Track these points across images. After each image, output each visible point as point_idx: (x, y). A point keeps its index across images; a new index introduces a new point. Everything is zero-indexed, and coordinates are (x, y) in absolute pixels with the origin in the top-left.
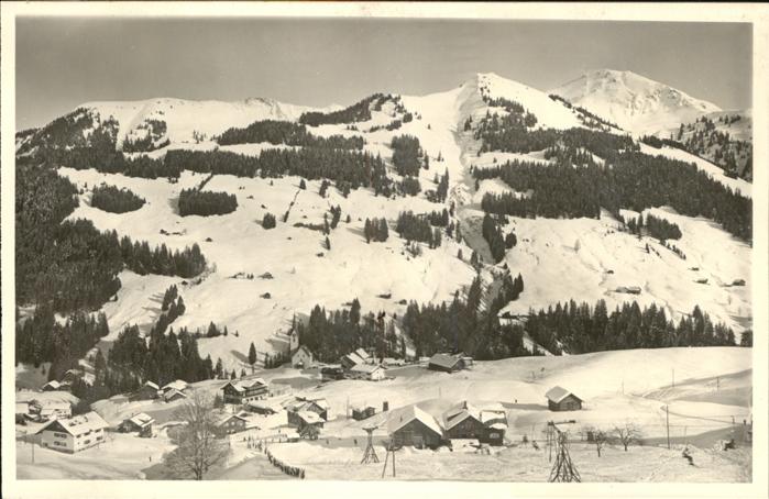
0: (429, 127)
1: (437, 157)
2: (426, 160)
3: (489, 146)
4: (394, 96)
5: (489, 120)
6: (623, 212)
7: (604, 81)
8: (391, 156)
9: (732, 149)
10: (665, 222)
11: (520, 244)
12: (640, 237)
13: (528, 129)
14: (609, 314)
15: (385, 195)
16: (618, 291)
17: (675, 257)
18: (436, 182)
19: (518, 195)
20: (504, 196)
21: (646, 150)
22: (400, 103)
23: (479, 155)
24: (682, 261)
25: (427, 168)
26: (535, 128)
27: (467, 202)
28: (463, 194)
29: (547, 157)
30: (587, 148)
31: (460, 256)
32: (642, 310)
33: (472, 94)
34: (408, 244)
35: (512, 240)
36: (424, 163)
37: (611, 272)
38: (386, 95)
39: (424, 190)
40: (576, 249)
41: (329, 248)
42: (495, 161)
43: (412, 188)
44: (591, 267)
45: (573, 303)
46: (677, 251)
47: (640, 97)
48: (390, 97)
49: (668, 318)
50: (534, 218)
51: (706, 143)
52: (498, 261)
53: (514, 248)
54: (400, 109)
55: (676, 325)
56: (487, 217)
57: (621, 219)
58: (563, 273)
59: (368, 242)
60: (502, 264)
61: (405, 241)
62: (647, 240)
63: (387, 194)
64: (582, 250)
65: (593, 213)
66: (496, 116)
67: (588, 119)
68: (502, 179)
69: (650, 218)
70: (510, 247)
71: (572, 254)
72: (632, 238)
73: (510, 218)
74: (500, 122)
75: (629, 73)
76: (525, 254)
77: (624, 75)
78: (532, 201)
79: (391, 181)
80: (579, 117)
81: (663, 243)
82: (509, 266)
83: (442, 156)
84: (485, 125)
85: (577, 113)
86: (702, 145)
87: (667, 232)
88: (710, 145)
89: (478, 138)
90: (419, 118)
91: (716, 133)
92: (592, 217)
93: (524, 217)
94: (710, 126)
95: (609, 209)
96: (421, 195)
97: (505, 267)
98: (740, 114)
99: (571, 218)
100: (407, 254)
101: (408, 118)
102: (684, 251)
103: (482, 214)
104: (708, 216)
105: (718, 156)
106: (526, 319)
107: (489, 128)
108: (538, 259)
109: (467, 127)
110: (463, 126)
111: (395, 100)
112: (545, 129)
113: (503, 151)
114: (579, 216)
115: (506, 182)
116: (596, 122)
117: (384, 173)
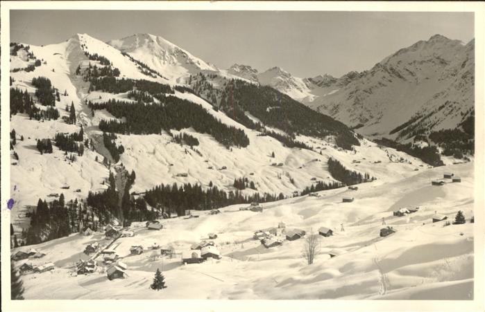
0: (53, 71)
1: (64, 93)
2: (58, 95)
3: (94, 87)
4: (25, 45)
5: (92, 70)
6: (172, 131)
7: (147, 40)
8: (34, 92)
9: (214, 93)
10: (191, 137)
11: (126, 151)
12: (181, 145)
13: (117, 78)
14: (178, 189)
15: (36, 119)
16: (178, 176)
17: (198, 156)
18: (67, 110)
19: (118, 121)
20: (112, 122)
21: (178, 95)
22: (30, 51)
23: (89, 92)
24: (201, 157)
25: (59, 100)
26: (120, 78)
27: (89, 125)
28: (86, 119)
29: (129, 97)
30: (149, 93)
31: (96, 159)
32: (192, 186)
33: (76, 48)
34: (66, 154)
35: (122, 149)
36: (56, 98)
37: (172, 165)
38: (19, 45)
39: (61, 116)
40: (154, 153)
41: (17, 158)
42: (100, 98)
43: (54, 115)
44: (162, 162)
45: (163, 185)
46: (198, 152)
47: (167, 54)
48: (22, 46)
49: (203, 189)
50: (129, 134)
51: (203, 88)
52: (117, 161)
53: (124, 154)
54: (31, 56)
55: (206, 192)
56: (105, 135)
57: (171, 135)
58: (150, 166)
59: (42, 154)
60: (119, 163)
61: (64, 152)
62: (185, 146)
63: (38, 118)
64: (157, 153)
65: (158, 132)
66: (95, 67)
67: (144, 70)
68: (107, 110)
69: (185, 135)
70: (121, 153)
71: (152, 156)
72: (178, 146)
73: (118, 135)
74: (99, 72)
75: (160, 38)
76: (130, 157)
77: (157, 38)
78: (127, 125)
79: (39, 110)
80: (139, 68)
81: (192, 148)
82: (124, 165)
83: (68, 93)
84: (89, 73)
85: (138, 65)
86: (201, 89)
87: (192, 142)
88: (204, 90)
89: (86, 81)
90: (45, 63)
91: (206, 82)
92: (157, 134)
93: (123, 134)
94: (204, 78)
95: (165, 130)
96: (60, 119)
97: (122, 165)
98: (217, 74)
99: (147, 134)
100: (68, 161)
101: (38, 63)
102: (202, 152)
103: (101, 133)
104: (209, 133)
105: (208, 96)
106: (144, 195)
107: (92, 75)
108: (137, 159)
109: (78, 72)
110: (75, 71)
111: (27, 49)
112: (125, 79)
113: (103, 91)
114: (151, 133)
115: (110, 112)
116: (149, 72)
117: (33, 104)
